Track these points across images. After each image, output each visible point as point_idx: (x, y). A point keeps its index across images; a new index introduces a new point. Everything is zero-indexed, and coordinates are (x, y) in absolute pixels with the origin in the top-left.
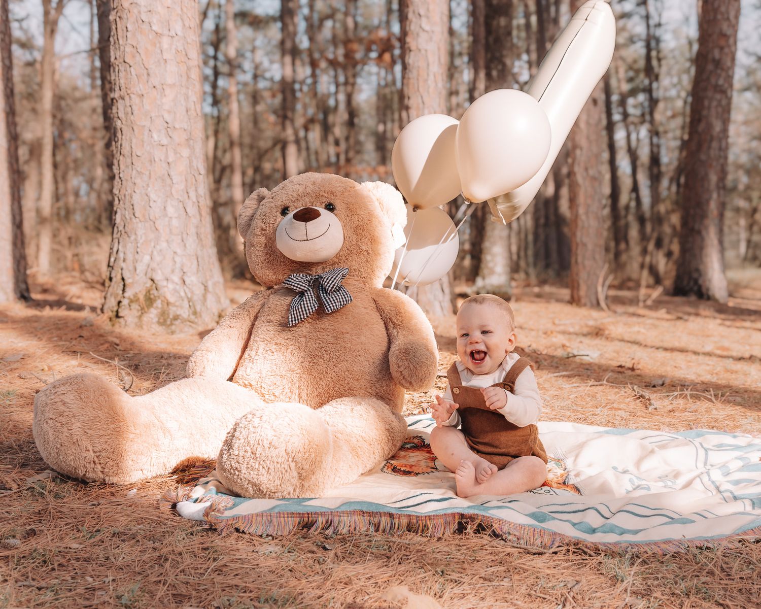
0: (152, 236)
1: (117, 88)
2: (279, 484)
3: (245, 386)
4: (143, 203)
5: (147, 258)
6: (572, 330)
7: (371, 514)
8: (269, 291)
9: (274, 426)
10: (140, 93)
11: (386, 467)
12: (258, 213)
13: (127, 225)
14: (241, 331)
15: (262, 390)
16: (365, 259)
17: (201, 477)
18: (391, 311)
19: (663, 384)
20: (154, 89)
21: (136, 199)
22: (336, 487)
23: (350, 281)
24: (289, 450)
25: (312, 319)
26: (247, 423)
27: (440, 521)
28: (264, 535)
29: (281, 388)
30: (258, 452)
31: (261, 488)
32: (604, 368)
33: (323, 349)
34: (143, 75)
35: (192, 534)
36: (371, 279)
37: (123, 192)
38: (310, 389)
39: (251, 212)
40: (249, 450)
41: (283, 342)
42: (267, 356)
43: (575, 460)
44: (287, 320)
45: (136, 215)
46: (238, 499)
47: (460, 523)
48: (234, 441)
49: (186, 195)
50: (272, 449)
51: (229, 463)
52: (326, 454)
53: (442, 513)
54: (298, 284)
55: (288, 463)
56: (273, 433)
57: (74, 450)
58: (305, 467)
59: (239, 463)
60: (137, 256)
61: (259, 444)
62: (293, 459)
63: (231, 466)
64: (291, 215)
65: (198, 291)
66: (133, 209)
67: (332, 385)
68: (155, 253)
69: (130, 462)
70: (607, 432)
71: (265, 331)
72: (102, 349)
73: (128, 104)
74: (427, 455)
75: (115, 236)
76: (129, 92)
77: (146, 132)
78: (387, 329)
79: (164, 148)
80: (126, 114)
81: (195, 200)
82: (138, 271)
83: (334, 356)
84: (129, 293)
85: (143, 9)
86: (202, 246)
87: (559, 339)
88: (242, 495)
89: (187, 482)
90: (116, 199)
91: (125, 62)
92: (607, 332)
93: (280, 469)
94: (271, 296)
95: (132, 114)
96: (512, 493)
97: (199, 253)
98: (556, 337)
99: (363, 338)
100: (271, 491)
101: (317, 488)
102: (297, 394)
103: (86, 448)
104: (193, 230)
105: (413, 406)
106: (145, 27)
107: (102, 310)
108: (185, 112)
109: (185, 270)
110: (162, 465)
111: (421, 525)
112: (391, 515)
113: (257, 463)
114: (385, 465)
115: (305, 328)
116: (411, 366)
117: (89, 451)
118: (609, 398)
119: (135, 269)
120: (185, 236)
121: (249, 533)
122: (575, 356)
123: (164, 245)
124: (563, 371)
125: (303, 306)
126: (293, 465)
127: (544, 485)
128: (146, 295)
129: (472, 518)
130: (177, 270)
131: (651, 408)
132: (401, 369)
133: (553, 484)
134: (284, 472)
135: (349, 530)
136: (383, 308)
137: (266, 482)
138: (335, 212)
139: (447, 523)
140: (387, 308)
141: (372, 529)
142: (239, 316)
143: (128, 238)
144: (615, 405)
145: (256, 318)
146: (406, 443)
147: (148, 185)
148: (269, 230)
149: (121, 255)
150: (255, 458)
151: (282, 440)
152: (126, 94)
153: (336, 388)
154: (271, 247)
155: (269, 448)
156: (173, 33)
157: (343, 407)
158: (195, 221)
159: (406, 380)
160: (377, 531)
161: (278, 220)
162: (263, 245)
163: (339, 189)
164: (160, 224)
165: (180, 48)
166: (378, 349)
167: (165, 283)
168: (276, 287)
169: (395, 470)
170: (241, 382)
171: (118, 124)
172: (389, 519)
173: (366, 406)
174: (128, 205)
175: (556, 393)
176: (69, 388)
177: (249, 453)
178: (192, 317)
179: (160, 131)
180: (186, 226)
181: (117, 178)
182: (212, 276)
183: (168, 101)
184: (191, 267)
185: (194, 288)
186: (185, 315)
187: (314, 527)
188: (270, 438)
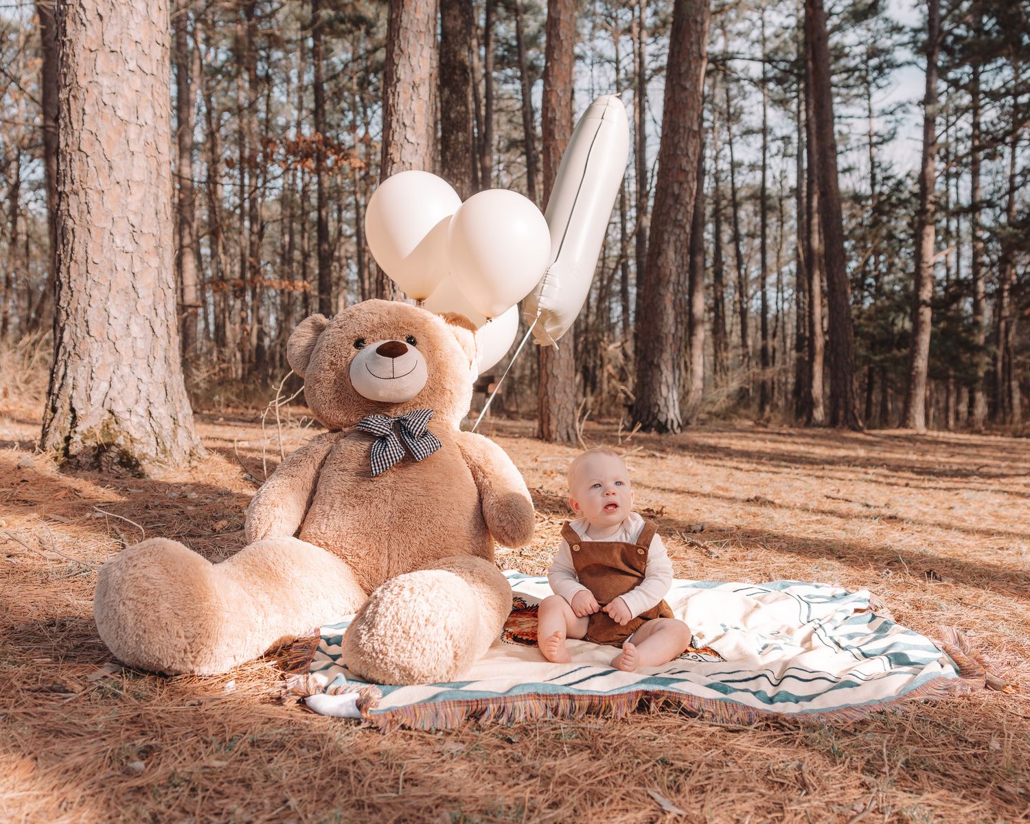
0: (111, 359)
1: (68, 181)
2: (433, 666)
4: (101, 319)
5: (105, 385)
7: (546, 696)
8: (336, 435)
10: (99, 188)
11: (505, 637)
12: (324, 344)
13: (78, 344)
14: (306, 480)
18: (478, 457)
20: (117, 186)
21: (92, 315)
23: (432, 424)
24: (449, 627)
25: (398, 467)
26: (393, 597)
28: (434, 730)
30: (411, 631)
31: (412, 673)
33: (413, 503)
34: (104, 168)
37: (73, 304)
39: (306, 341)
41: (364, 495)
42: (346, 511)
45: (91, 334)
46: (382, 688)
47: (641, 701)
49: (153, 312)
50: (430, 627)
51: (370, 645)
53: (626, 691)
54: (379, 428)
55: (445, 642)
56: (430, 608)
58: (461, 645)
59: (385, 645)
60: (91, 383)
61: (412, 621)
62: (451, 636)
65: (168, 425)
66: (87, 326)
68: (115, 379)
71: (339, 481)
73: (83, 201)
75: (60, 357)
76: (85, 186)
77: (107, 235)
78: (475, 478)
79: (129, 256)
80: (80, 212)
81: (163, 318)
82: (92, 401)
84: (82, 427)
85: (105, 90)
86: (170, 371)
90: (63, 313)
91: (79, 150)
93: (437, 649)
94: (341, 440)
95: (89, 212)
97: (168, 380)
100: (422, 676)
103: (177, 633)
104: (160, 354)
106: (108, 111)
107: (43, 446)
108: (153, 215)
109: (151, 401)
111: (604, 706)
112: (571, 697)
115: (389, 478)
117: (180, 637)
119: (89, 398)
120: (151, 359)
121: (417, 729)
123: (126, 370)
125: (388, 453)
126: (450, 643)
128: (103, 430)
130: (142, 401)
134: (440, 652)
135: (526, 717)
136: (469, 454)
137: (419, 665)
138: (417, 346)
139: (629, 702)
140: (473, 455)
141: (550, 714)
142: (301, 464)
143: (79, 361)
145: (322, 465)
147: (107, 298)
148: (341, 364)
149: (70, 381)
152: (80, 188)
154: (343, 384)
155: (426, 626)
156: (141, 121)
158: (163, 342)
160: (556, 714)
161: (353, 353)
162: (332, 382)
163: (417, 320)
164: (121, 345)
165: (150, 140)
167: (127, 415)
168: (346, 430)
169: (516, 639)
171: (70, 223)
172: (568, 701)
174: (80, 320)
178: (162, 456)
179: (124, 235)
180: (153, 349)
181: (65, 287)
182: (182, 407)
183: (134, 201)
184: (158, 396)
185: (163, 422)
186: (153, 454)
187: (486, 715)
188: (427, 614)
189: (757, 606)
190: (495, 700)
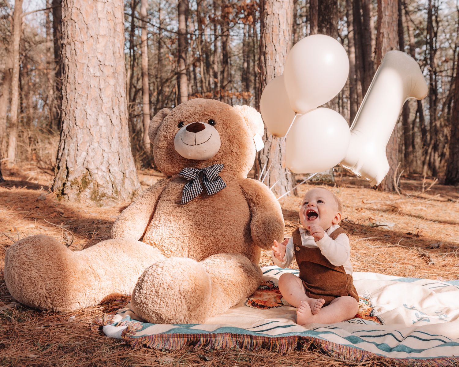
0: (88, 138)
1: (66, 37)
2: (174, 314)
3: (151, 244)
4: (82, 116)
5: (84, 154)
6: (375, 207)
7: (237, 336)
8: (169, 179)
9: (171, 274)
10: (81, 40)
11: (248, 303)
12: (162, 125)
13: (70, 131)
14: (149, 206)
15: (163, 247)
16: (235, 158)
17: (120, 308)
18: (252, 194)
19: (438, 247)
20: (91, 38)
21: (78, 113)
22: (213, 316)
23: (225, 174)
24: (182, 290)
25: (198, 199)
26: (152, 271)
27: (285, 341)
28: (163, 350)
29: (176, 246)
30: (160, 292)
31: (162, 317)
32: (398, 234)
33: (205, 220)
34: (84, 28)
35: (113, 348)
36: (239, 172)
37: (68, 108)
38: (196, 247)
39: (157, 124)
40: (154, 290)
41: (178, 214)
42: (167, 224)
43: (378, 299)
44: (180, 199)
45: (77, 124)
46: (145, 324)
47: (298, 343)
48: (143, 284)
49: (112, 111)
50: (170, 290)
51: (140, 299)
52: (206, 293)
53: (286, 335)
54: (189, 175)
55: (180, 299)
56: (171, 279)
57: (32, 289)
58: (192, 302)
59: (147, 299)
60: (77, 153)
61: (161, 286)
62: (184, 297)
63: (141, 301)
64: (185, 127)
65: (119, 177)
66: (75, 120)
67: (211, 245)
68: (90, 150)
69: (71, 297)
70: (400, 280)
71: (166, 207)
72: (52, 217)
73: (73, 48)
74: (276, 294)
75: (62, 138)
76: (74, 40)
77: (85, 67)
78: (249, 206)
79: (98, 79)
80: (72, 55)
81: (118, 114)
82: (78, 163)
83: (213, 225)
84: (71, 178)
86: (122, 146)
87: (367, 214)
88: (148, 321)
89: (110, 311)
90: (64, 113)
91: (71, 19)
92: (400, 209)
93: (175, 303)
94: (170, 183)
95: (76, 55)
96: (334, 322)
97: (120, 151)
98: (364, 212)
99: (233, 213)
100: (168, 319)
101: (200, 317)
102: (187, 251)
103: (41, 287)
104: (116, 135)
105: (266, 260)
107: (52, 189)
108: (112, 55)
109: (110, 163)
110: (93, 299)
111: (272, 344)
112: (251, 337)
113: (159, 299)
114: (247, 301)
115: (193, 205)
116: (266, 232)
117: (43, 289)
118: (401, 256)
119: (76, 161)
120: (110, 139)
121: (153, 348)
122: (378, 226)
123: (96, 145)
124: (370, 236)
125: (192, 190)
126: (184, 301)
127: (357, 316)
128: (83, 179)
129: (307, 340)
130: (105, 163)
131: (430, 264)
132: (259, 235)
133: (362, 316)
134: (177, 305)
135: (222, 347)
136: (247, 192)
137: (165, 312)
138: (215, 126)
139: (289, 343)
140: (250, 192)
141: (238, 346)
142: (148, 196)
143: (71, 140)
144: (405, 261)
145: (160, 197)
146: (262, 286)
147: (86, 104)
148: (170, 137)
149: (66, 151)
150: (158, 296)
151: (176, 283)
152: (72, 41)
153: (214, 247)
154: (171, 149)
155: (168, 289)
157: (219, 260)
158: (118, 129)
159: (262, 242)
160: (241, 347)
161: (176, 131)
162: (165, 148)
163: (218, 110)
164: (93, 131)
165: (110, 10)
166: (243, 220)
167: (96, 171)
168: (173, 176)
169: (254, 304)
170: (148, 242)
171: (66, 61)
172: (250, 340)
173: (234, 260)
174: (72, 117)
175: (365, 252)
176: (30, 245)
177: (154, 293)
178: (115, 195)
179: (95, 67)
180: (111, 132)
181: (64, 98)
182: (128, 167)
183: (100, 47)
184: (114, 160)
185: (116, 175)
186: (110, 194)
187: (198, 344)
188: (168, 282)
189: (431, 294)
190: (205, 335)
